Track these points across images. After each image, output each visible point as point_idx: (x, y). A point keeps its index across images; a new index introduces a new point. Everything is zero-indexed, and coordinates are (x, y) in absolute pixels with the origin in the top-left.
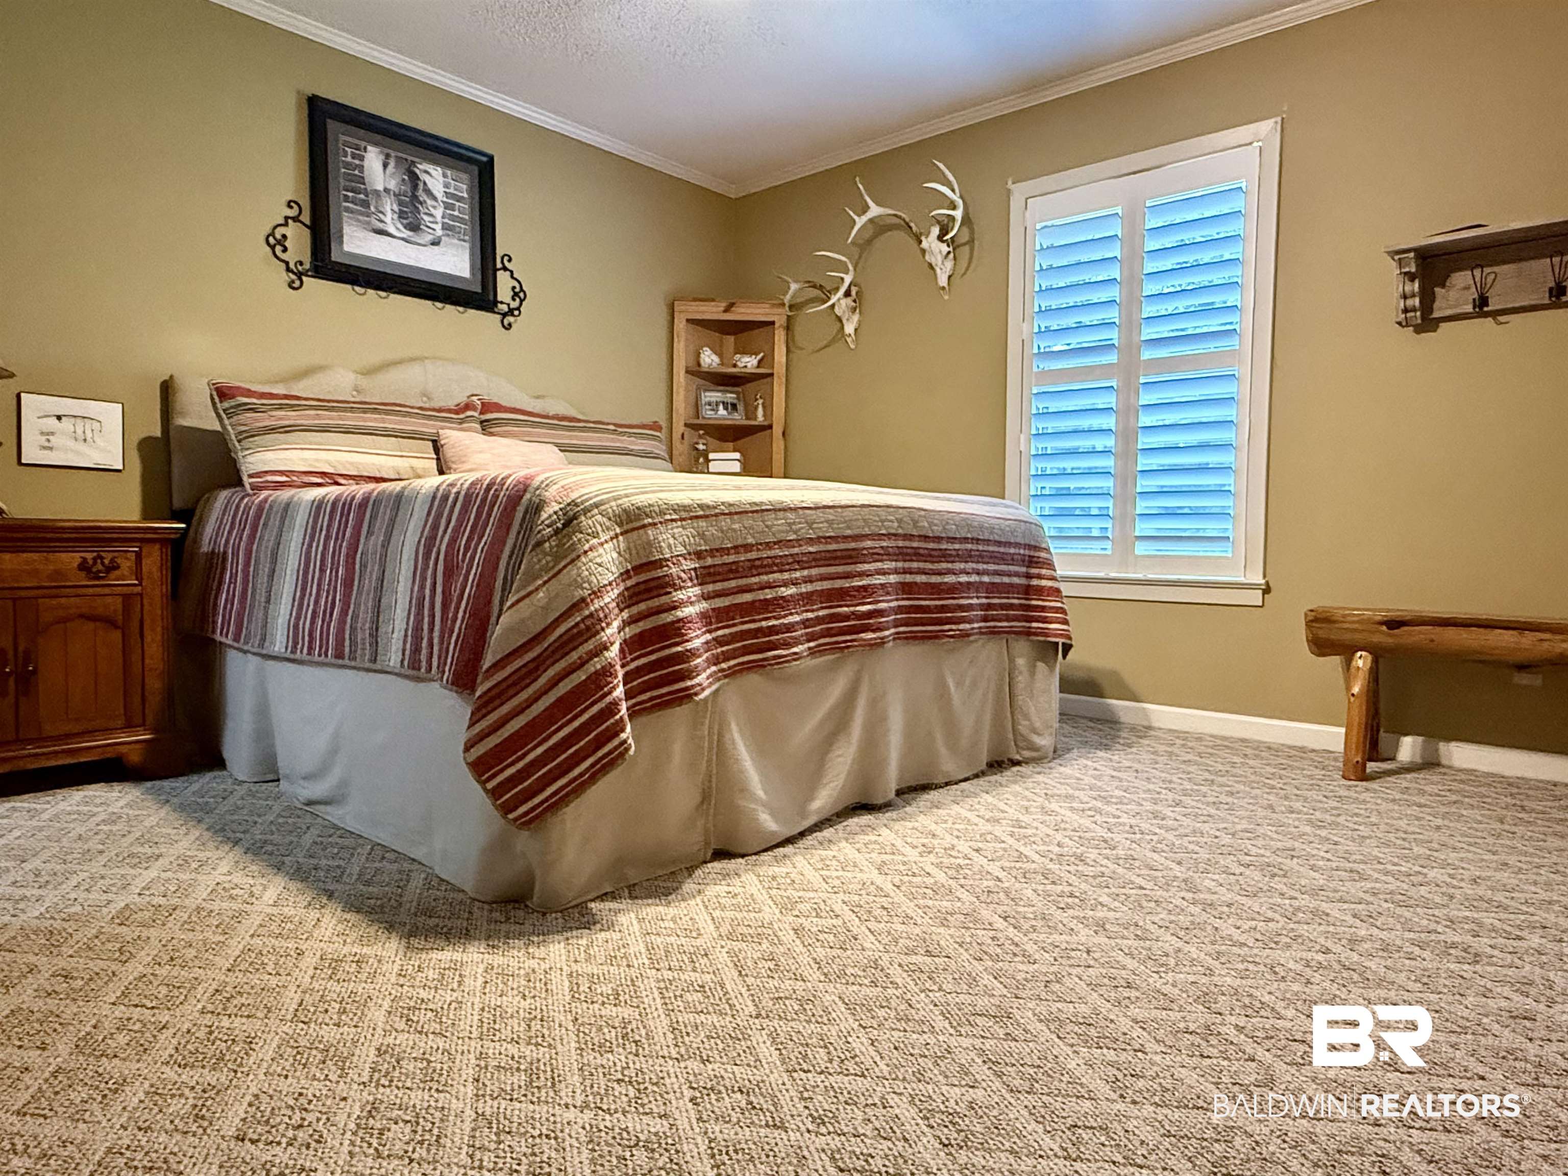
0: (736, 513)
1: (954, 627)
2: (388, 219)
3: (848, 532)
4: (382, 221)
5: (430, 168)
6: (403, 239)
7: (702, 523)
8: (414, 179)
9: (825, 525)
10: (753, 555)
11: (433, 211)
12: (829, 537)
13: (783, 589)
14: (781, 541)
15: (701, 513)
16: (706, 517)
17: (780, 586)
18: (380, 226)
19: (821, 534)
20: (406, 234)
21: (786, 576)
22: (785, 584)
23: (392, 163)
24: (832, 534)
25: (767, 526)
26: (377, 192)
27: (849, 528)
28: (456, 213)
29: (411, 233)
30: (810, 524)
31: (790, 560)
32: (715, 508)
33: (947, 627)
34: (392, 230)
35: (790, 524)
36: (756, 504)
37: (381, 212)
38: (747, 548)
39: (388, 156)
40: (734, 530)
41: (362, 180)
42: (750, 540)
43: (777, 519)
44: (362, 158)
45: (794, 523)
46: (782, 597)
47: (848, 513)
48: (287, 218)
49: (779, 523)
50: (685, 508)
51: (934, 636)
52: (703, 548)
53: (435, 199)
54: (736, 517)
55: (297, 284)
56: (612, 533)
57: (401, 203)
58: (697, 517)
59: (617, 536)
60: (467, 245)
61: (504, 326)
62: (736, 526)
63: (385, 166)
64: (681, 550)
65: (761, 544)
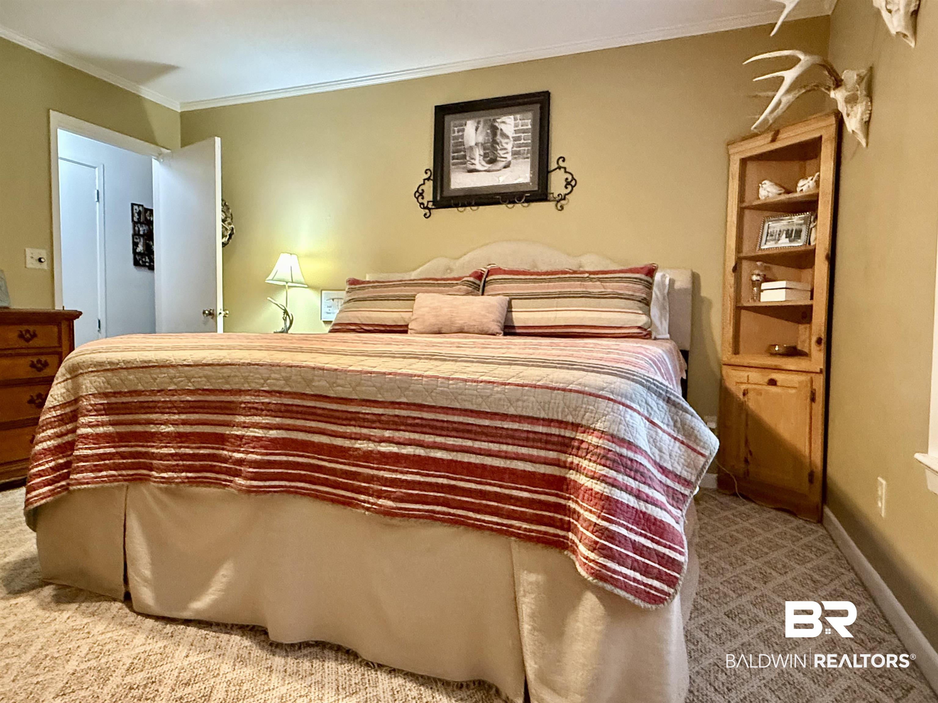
0: (132, 368)
1: (372, 500)
2: (476, 162)
3: (227, 387)
4: (473, 164)
5: (504, 119)
6: (485, 171)
7: (109, 374)
8: (494, 130)
9: (204, 379)
10: (142, 399)
11: (505, 146)
12: (207, 390)
13: (163, 427)
14: (162, 390)
15: (109, 367)
16: (112, 370)
17: (162, 424)
18: (472, 167)
19: (198, 387)
20: (487, 166)
21: (166, 417)
22: (165, 423)
23: (481, 126)
24: (211, 387)
25: (153, 378)
26: (471, 148)
27: (227, 383)
28: (522, 141)
29: (490, 165)
30: (189, 379)
31: (170, 405)
32: (118, 364)
33: (362, 497)
34: (478, 167)
35: (171, 378)
36: (145, 362)
37: (473, 159)
38: (138, 393)
39: (479, 123)
40: (130, 380)
41: (462, 144)
42: (140, 387)
43: (161, 373)
44: (463, 130)
45: (175, 377)
46: (161, 433)
47: (226, 371)
48: (424, 180)
49: (162, 377)
50: (101, 364)
51: (347, 503)
52: (109, 390)
53: (508, 137)
54: (130, 370)
55: (428, 214)
56: (65, 378)
57: (485, 149)
58: (108, 370)
59: (67, 379)
60: (529, 160)
61: (557, 209)
62: (131, 377)
63: (477, 129)
64: (93, 391)
65: (147, 391)
